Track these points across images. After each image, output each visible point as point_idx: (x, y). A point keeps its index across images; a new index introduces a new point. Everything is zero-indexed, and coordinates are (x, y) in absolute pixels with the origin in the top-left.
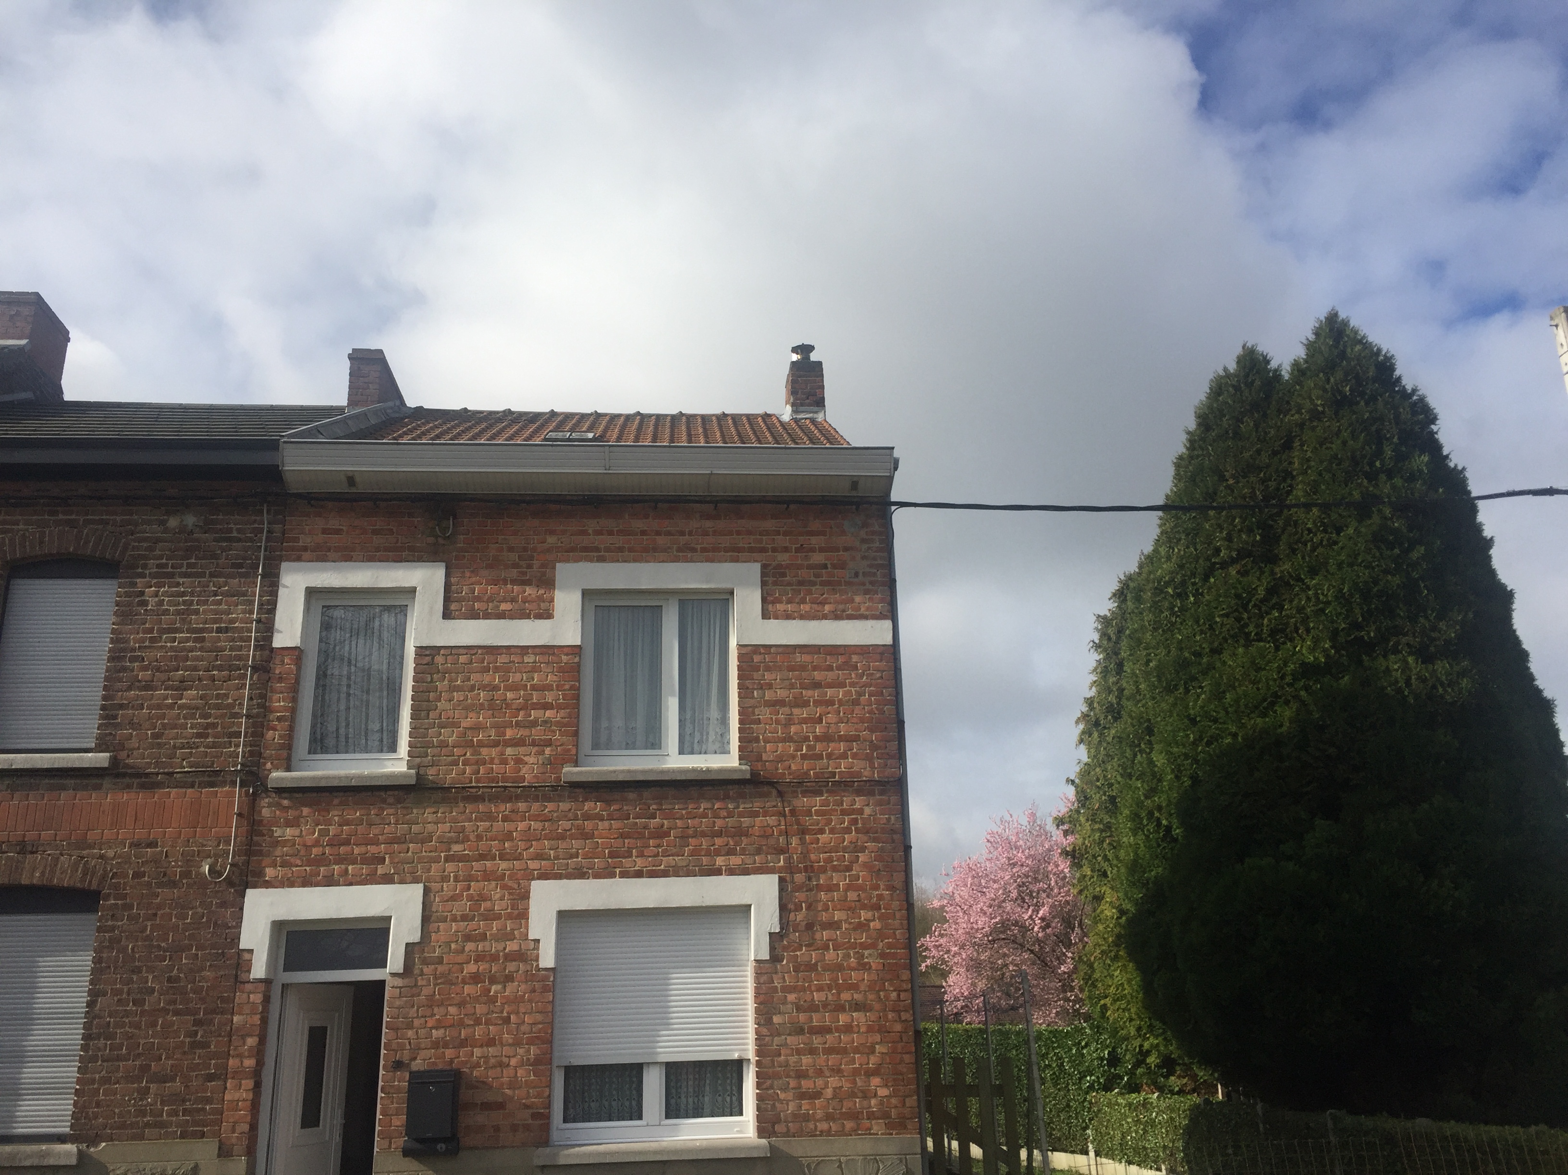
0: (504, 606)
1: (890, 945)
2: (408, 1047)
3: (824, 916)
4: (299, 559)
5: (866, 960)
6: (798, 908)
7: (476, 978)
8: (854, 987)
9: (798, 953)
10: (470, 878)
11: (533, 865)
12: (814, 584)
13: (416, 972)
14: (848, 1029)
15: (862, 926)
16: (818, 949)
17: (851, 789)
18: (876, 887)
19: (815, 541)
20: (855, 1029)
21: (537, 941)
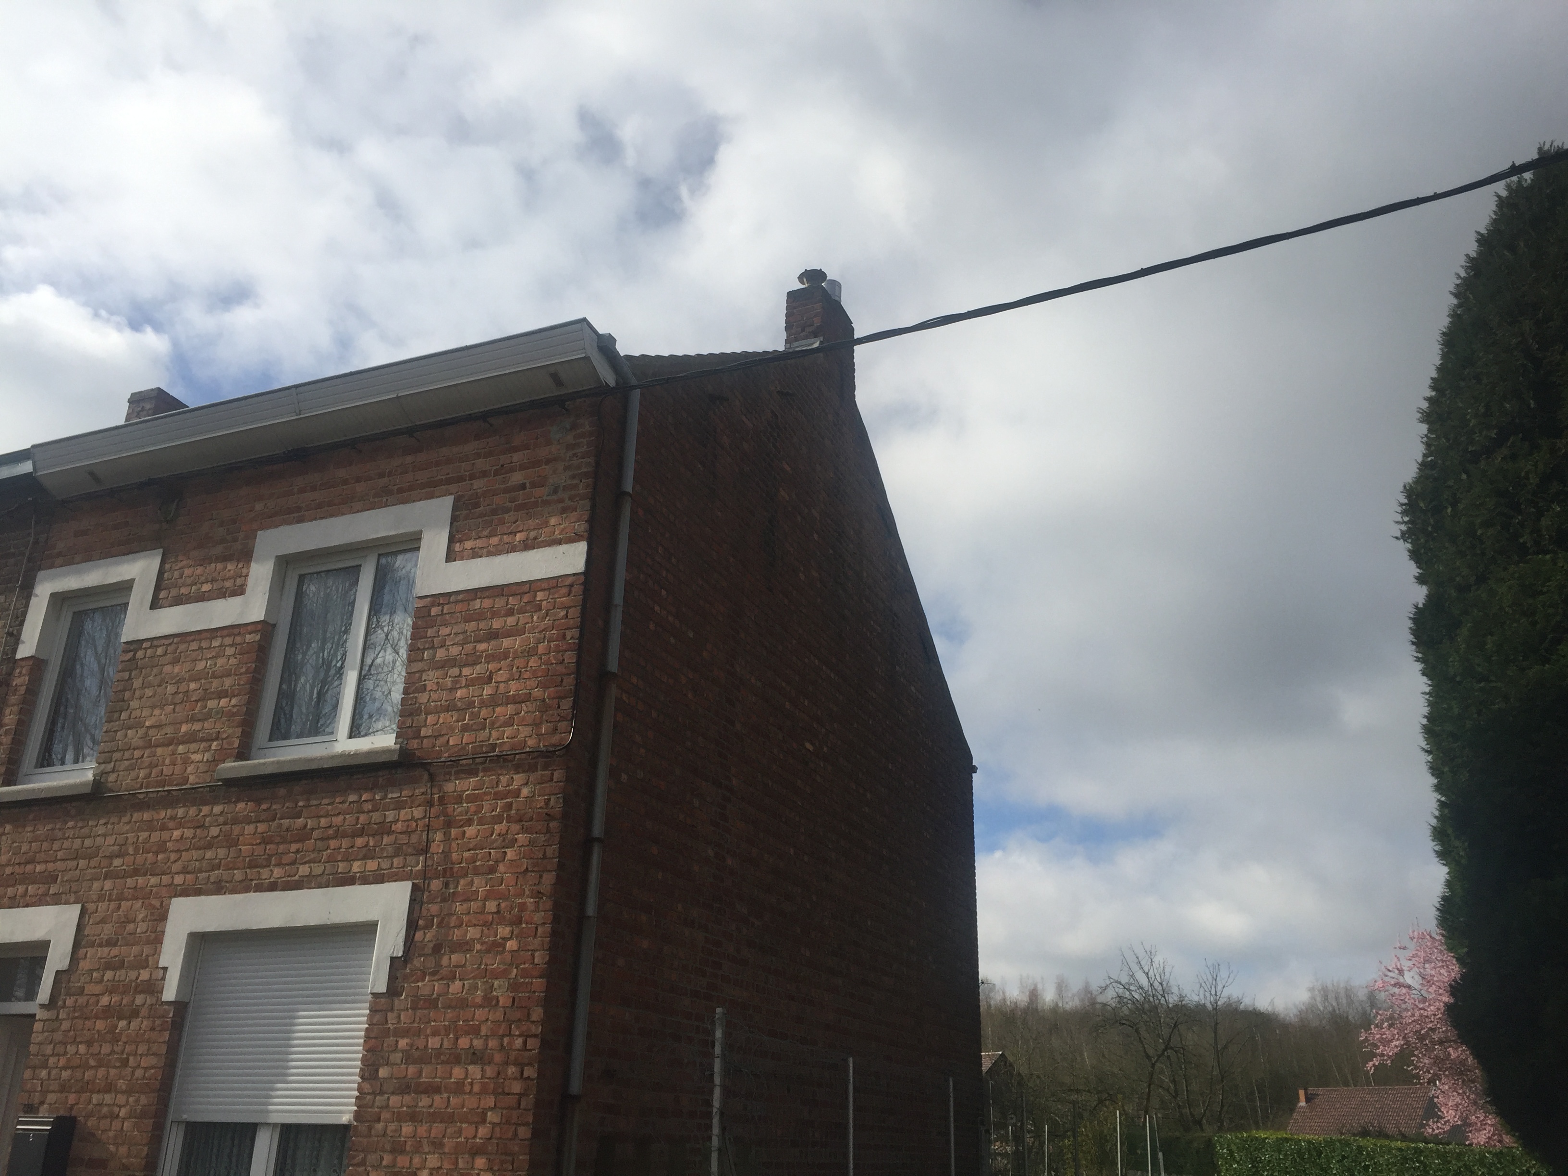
0: (206, 587)
1: (525, 974)
2: (39, 1089)
3: (457, 934)
4: (52, 566)
5: (495, 993)
6: (429, 926)
7: (108, 1012)
8: (475, 1031)
9: (420, 984)
10: (121, 898)
11: (178, 879)
12: (508, 510)
13: (60, 1003)
14: (459, 1088)
15: (497, 947)
16: (442, 979)
17: (510, 765)
18: (521, 894)
19: (517, 457)
20: (467, 1088)
21: (165, 969)
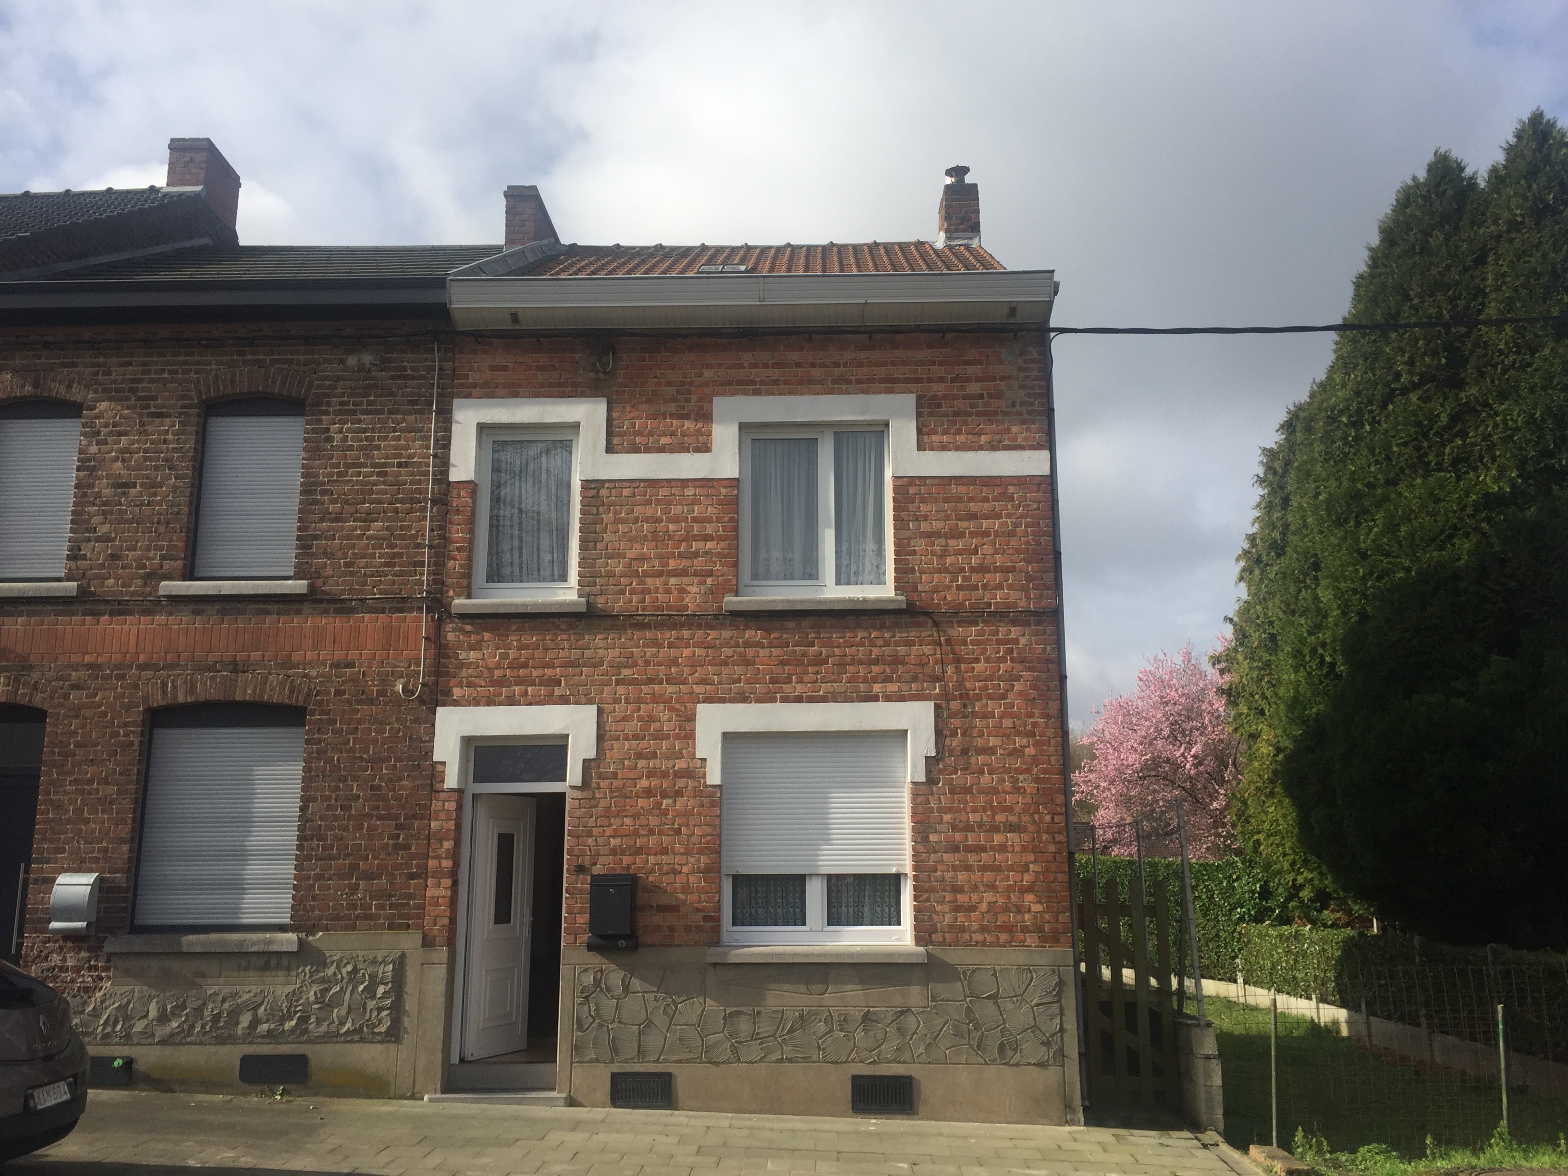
0: (664, 440)
1: (1045, 771)
2: (589, 853)
3: (979, 742)
4: (469, 396)
5: (1020, 784)
6: (954, 734)
7: (648, 793)
8: (1009, 809)
9: (954, 776)
10: (640, 701)
11: (698, 689)
12: (969, 414)
13: (594, 785)
14: (1003, 848)
15: (1017, 752)
16: (973, 773)
17: (1006, 619)
18: (1032, 715)
19: (970, 370)
20: (1010, 849)
21: (704, 760)
